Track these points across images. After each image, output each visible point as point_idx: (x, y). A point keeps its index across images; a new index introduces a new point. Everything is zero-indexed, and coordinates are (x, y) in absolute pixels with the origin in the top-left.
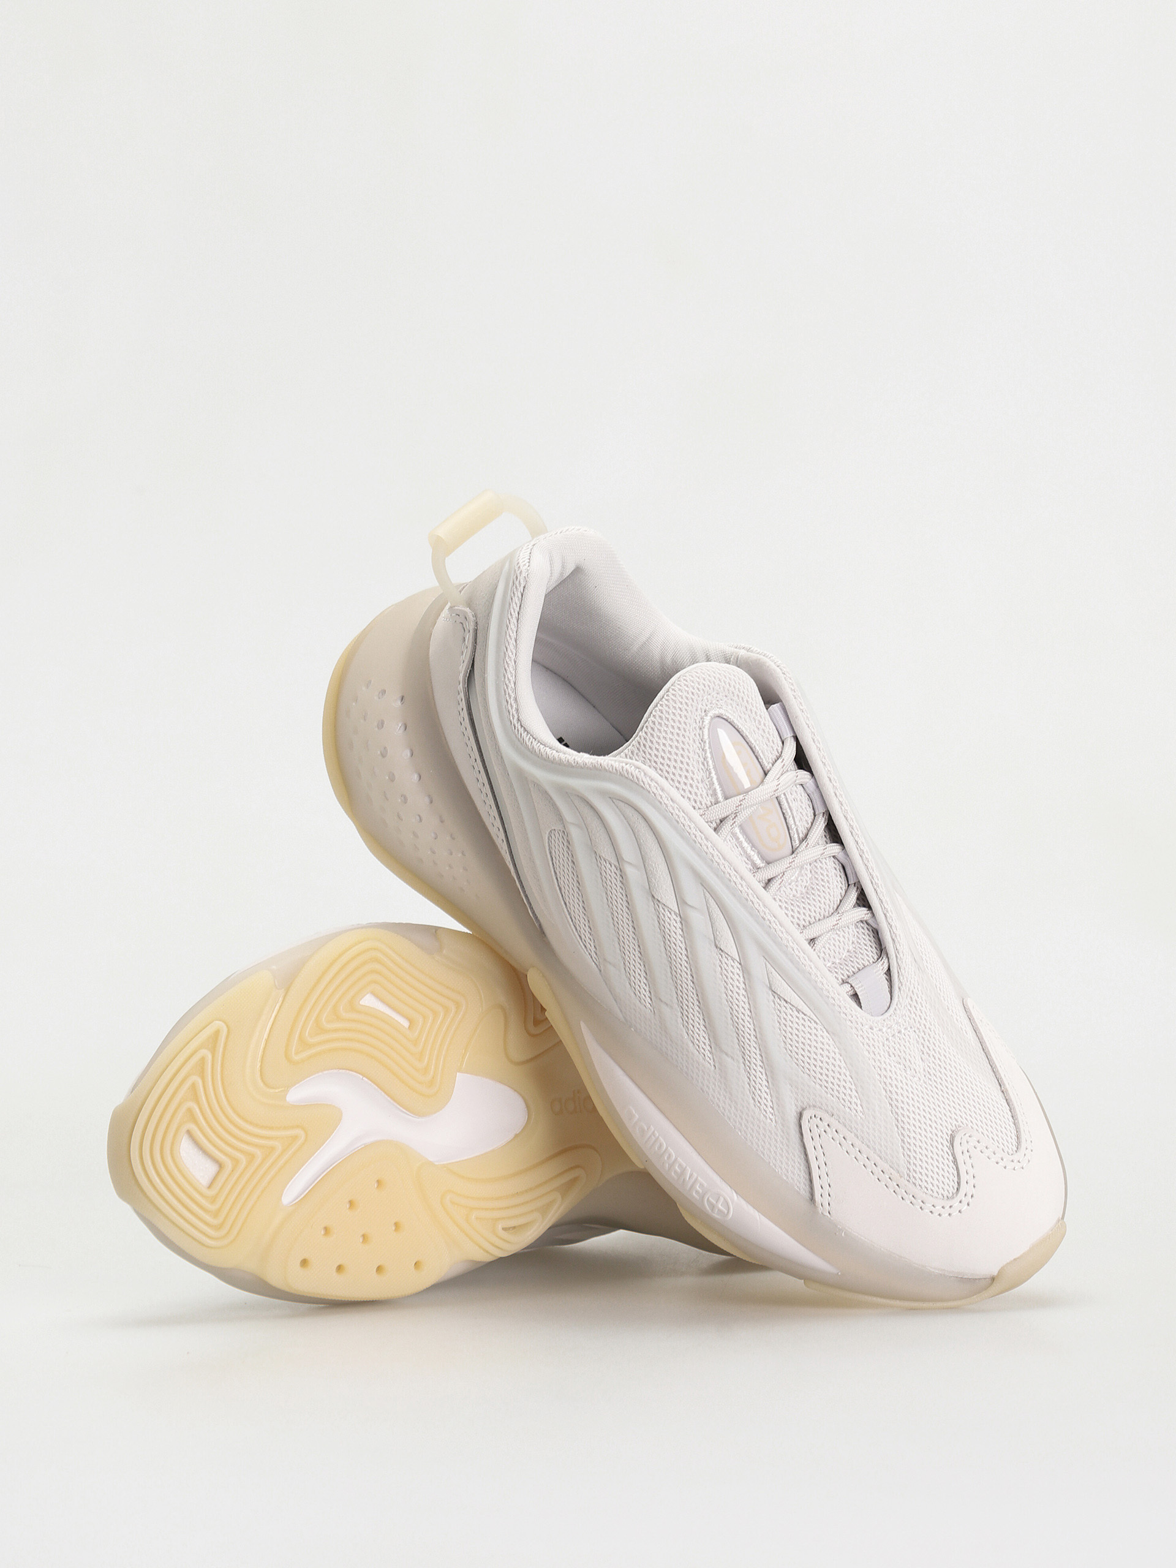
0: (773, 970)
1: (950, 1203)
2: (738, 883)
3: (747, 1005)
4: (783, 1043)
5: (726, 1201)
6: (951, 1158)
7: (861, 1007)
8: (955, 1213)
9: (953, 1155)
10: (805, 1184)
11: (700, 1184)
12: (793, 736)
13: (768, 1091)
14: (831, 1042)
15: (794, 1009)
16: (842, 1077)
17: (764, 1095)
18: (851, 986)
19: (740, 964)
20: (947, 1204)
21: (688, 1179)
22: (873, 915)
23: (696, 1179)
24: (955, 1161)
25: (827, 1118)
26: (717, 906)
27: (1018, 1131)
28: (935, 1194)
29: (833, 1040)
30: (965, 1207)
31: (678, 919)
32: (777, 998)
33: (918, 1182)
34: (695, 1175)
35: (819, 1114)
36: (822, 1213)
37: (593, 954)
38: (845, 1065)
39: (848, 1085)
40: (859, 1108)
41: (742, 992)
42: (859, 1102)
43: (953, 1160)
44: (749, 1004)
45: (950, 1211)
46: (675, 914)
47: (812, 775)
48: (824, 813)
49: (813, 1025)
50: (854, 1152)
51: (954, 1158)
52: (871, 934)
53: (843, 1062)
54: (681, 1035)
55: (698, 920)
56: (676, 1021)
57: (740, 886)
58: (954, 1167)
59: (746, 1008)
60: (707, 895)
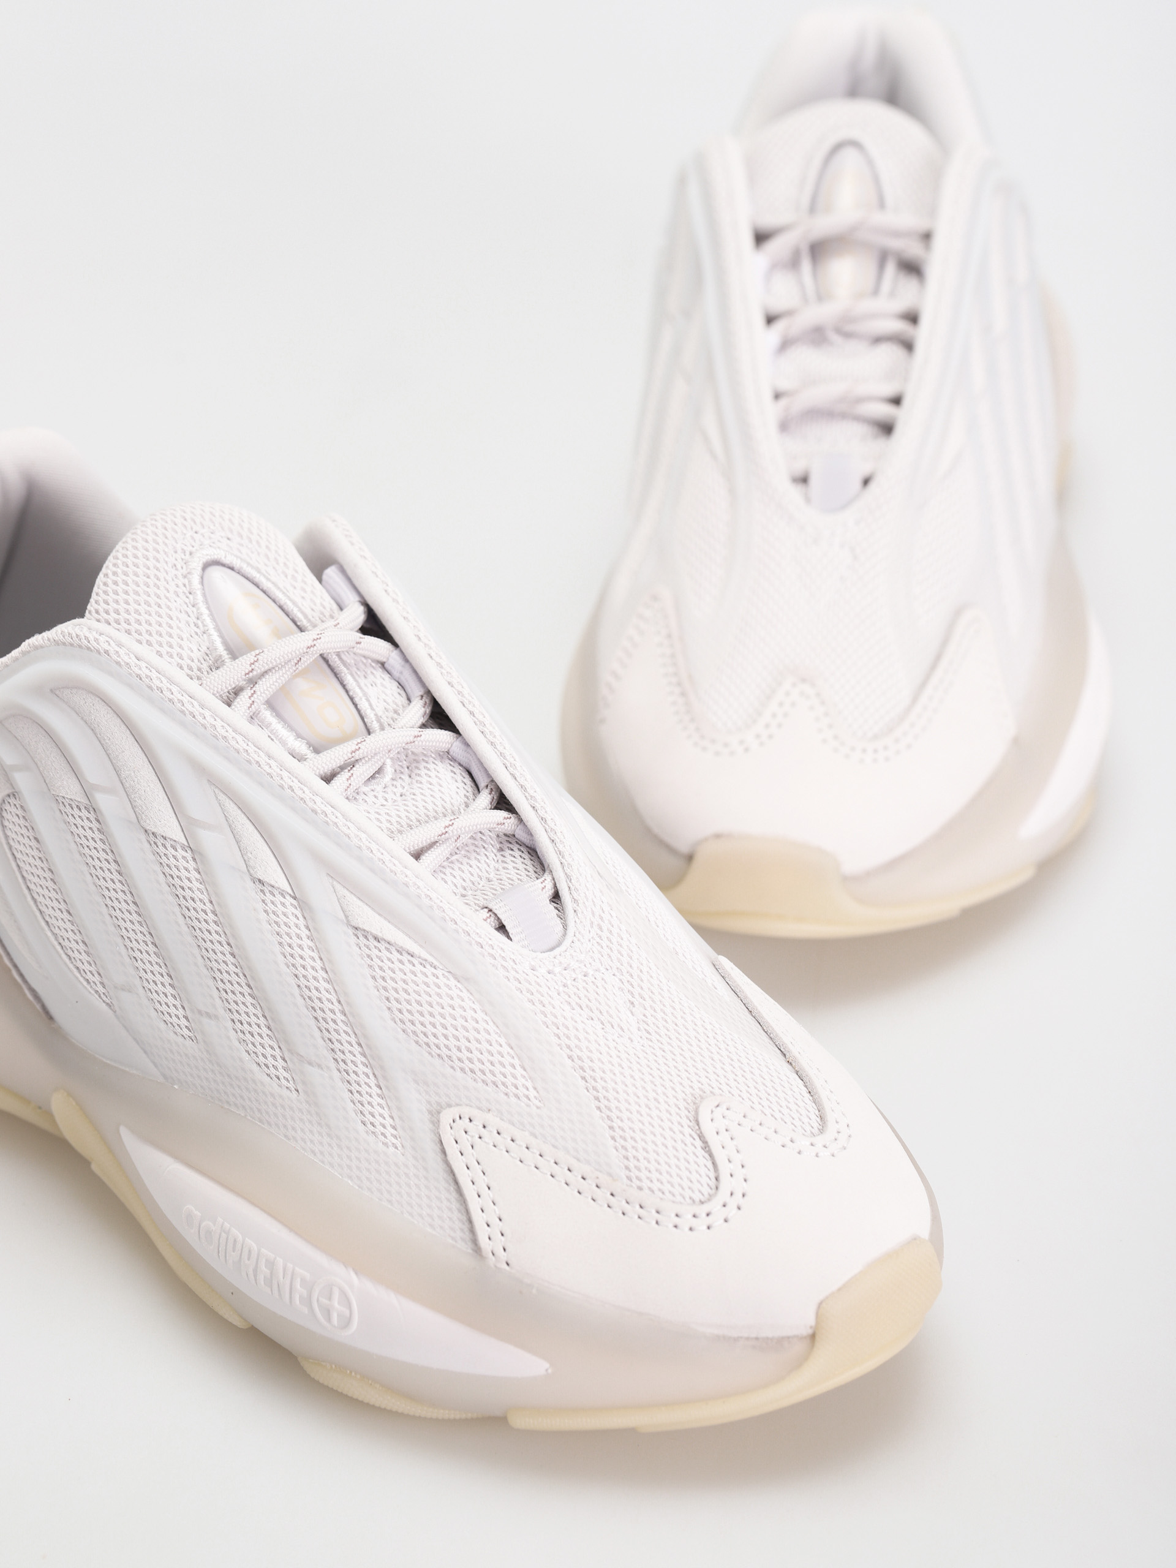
0: (345, 891)
1: (706, 1208)
2: (262, 763)
3: (319, 961)
4: (387, 1012)
5: (343, 1293)
6: (698, 1143)
7: (511, 940)
8: (717, 1220)
9: (701, 1137)
10: (462, 1230)
11: (301, 1279)
12: (360, 602)
13: (382, 1102)
14: (465, 994)
15: (393, 950)
16: (495, 1048)
17: (377, 1110)
18: (490, 910)
19: (295, 898)
20: (702, 1210)
21: (281, 1277)
22: (521, 820)
23: (293, 1274)
24: (706, 1147)
25: (480, 1117)
26: (239, 812)
27: (820, 1109)
28: (679, 1198)
29: (468, 990)
30: (731, 1211)
31: (189, 855)
32: (361, 938)
33: (646, 1184)
34: (290, 1266)
35: (467, 1112)
36: (496, 1266)
37: (100, 988)
38: (495, 1028)
39: (507, 1060)
40: (532, 1093)
41: (306, 942)
42: (529, 1084)
43: (703, 1145)
44: (321, 959)
45: (709, 1220)
46: (183, 849)
47: (395, 645)
48: (422, 696)
49: (429, 970)
50: (531, 1157)
51: (705, 1142)
52: (526, 856)
53: (491, 1023)
54: (241, 1060)
55: (213, 842)
56: (228, 1038)
57: (267, 768)
58: (707, 1155)
59: (318, 968)
60: (222, 797)
